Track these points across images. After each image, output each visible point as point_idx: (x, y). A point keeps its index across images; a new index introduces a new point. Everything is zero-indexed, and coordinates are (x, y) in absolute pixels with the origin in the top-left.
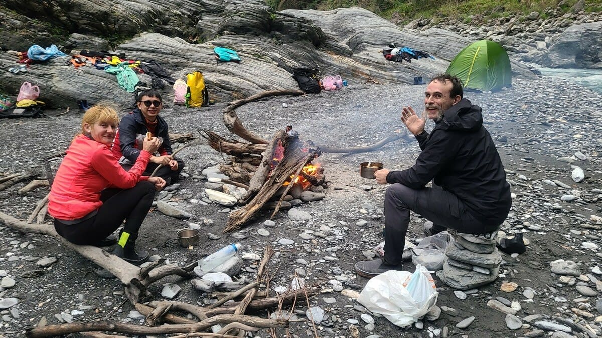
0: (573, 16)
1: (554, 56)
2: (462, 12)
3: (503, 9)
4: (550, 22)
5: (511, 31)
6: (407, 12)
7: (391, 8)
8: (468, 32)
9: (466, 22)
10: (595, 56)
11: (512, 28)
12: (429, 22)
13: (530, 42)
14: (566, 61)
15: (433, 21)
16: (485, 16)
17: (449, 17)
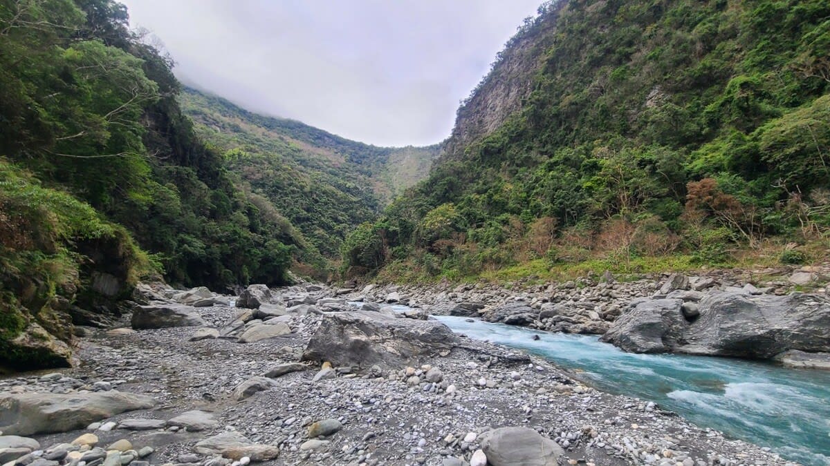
0: (608, 286)
1: (637, 338)
2: (500, 278)
3: (537, 277)
4: (589, 291)
5: (554, 299)
6: (453, 277)
7: (440, 274)
8: (513, 298)
9: (508, 288)
10: (680, 337)
11: (555, 296)
12: (474, 287)
13: (582, 312)
14: (652, 344)
15: (477, 286)
16: (523, 283)
17: (492, 283)
